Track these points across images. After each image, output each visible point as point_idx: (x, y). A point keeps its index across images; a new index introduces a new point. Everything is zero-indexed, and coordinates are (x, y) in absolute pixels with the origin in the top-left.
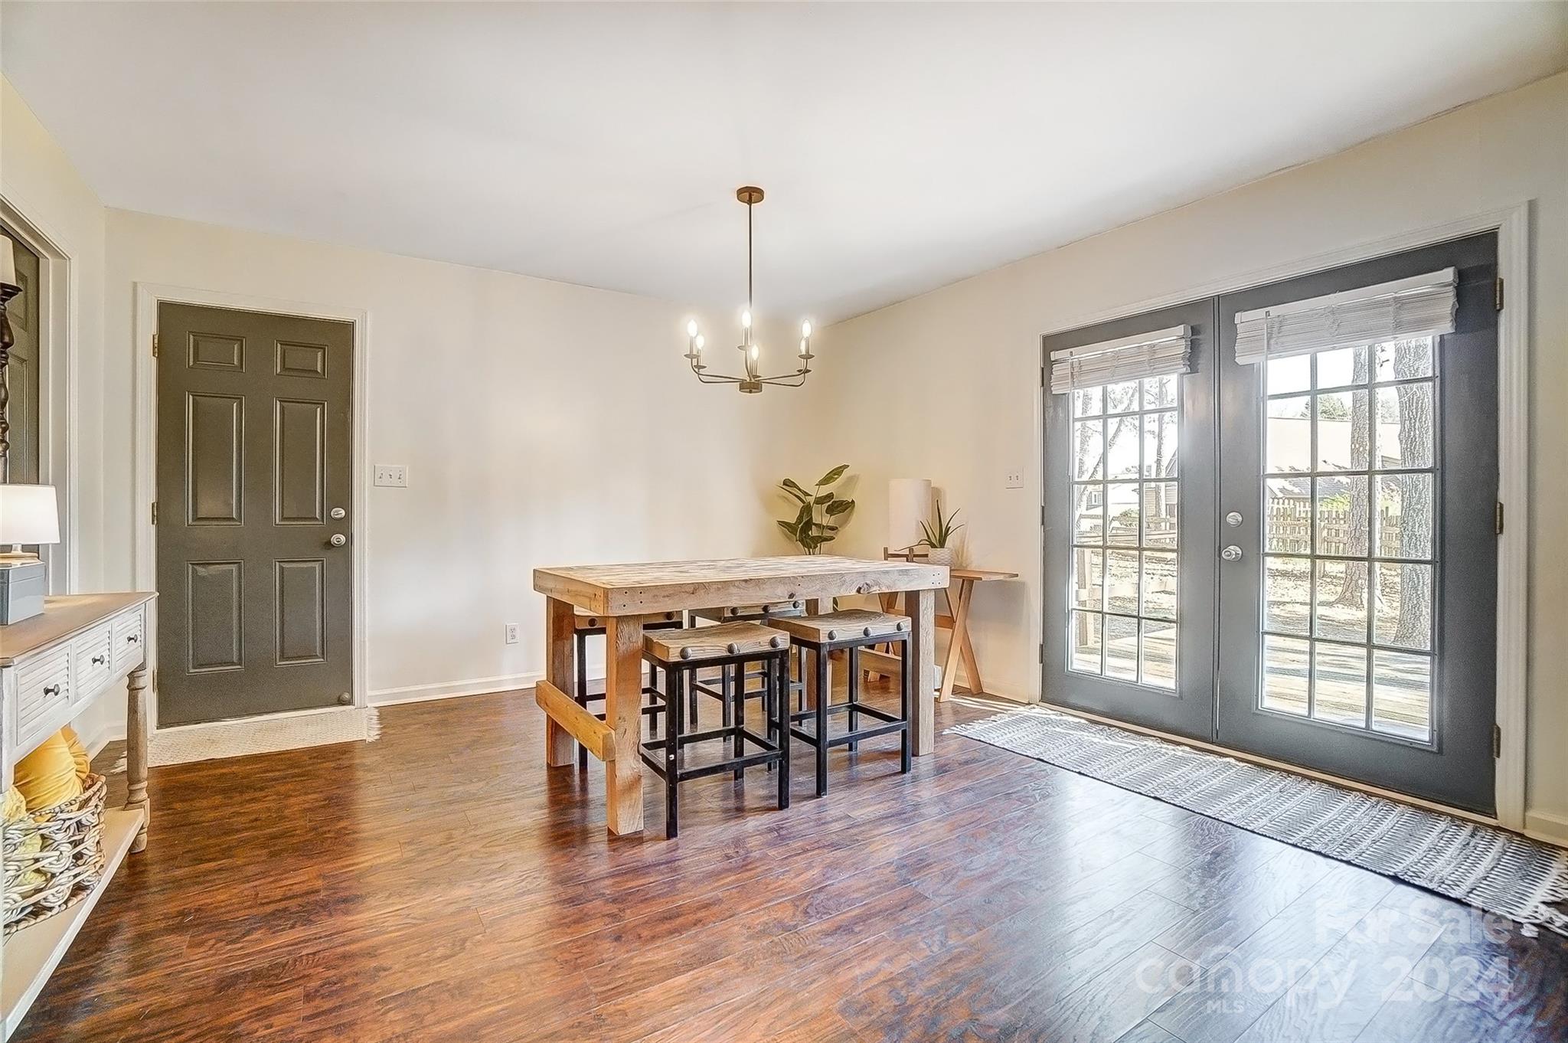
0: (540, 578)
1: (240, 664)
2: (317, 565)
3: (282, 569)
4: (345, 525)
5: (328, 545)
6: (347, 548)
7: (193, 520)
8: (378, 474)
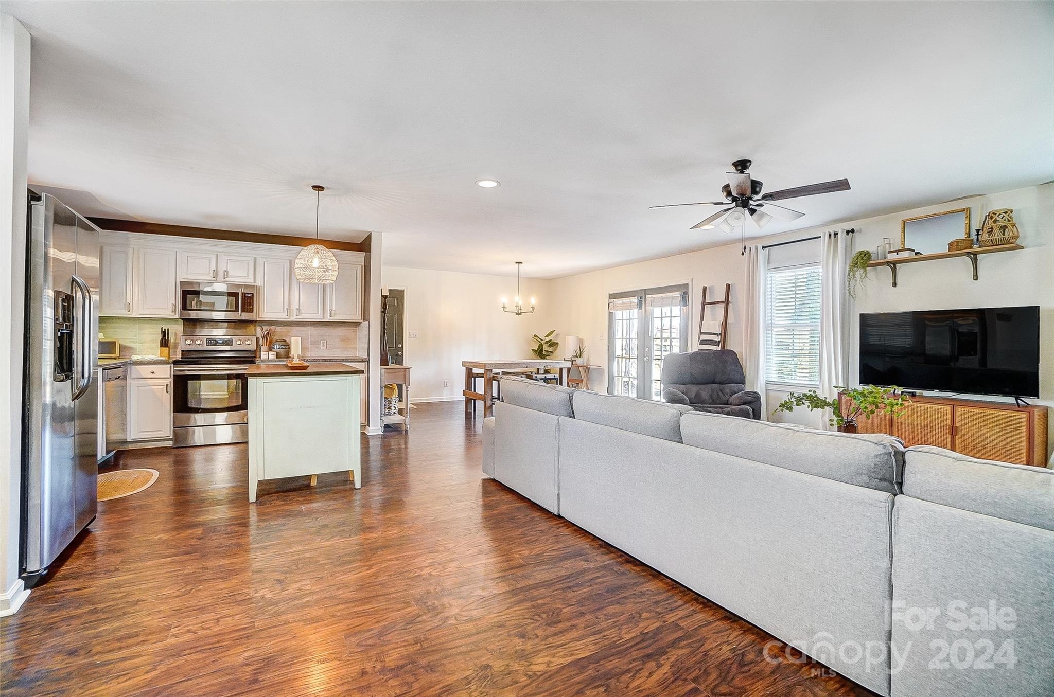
0: (464, 363)
4: (401, 349)
5: (397, 355)
6: (402, 356)
8: (410, 335)
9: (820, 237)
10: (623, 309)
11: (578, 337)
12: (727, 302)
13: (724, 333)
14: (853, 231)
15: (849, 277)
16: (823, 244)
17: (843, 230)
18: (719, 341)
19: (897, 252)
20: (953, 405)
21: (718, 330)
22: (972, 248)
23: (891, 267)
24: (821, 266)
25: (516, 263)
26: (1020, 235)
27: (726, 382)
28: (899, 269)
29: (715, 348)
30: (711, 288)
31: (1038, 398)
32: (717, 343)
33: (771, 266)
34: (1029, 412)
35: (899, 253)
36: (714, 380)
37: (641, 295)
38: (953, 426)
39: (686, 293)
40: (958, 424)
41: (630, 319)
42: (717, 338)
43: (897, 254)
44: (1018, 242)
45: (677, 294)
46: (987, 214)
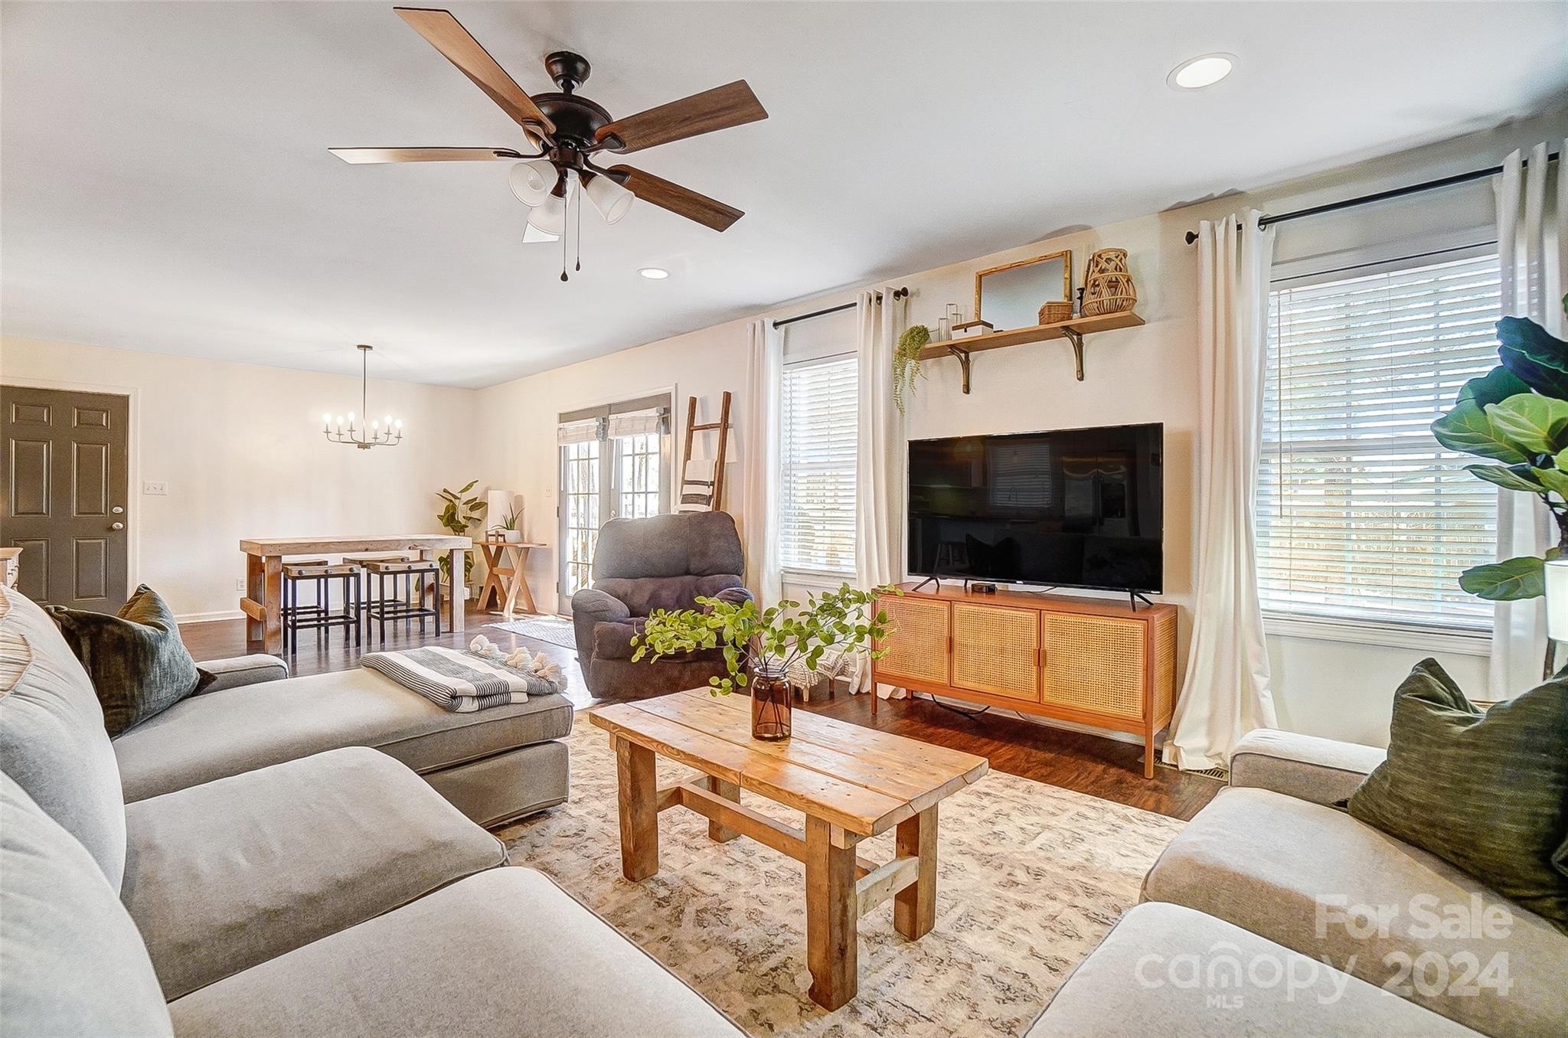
0: (244, 545)
1: (47, 600)
2: (103, 541)
3: (77, 544)
4: (123, 518)
5: (111, 529)
6: (124, 531)
7: (15, 514)
8: (146, 488)
9: (855, 304)
10: (577, 441)
11: (511, 493)
12: (725, 426)
13: (719, 482)
14: (905, 292)
15: (896, 374)
16: (860, 313)
17: (889, 289)
18: (711, 497)
19: (965, 327)
20: (1041, 610)
21: (709, 476)
22: (1071, 319)
23: (960, 359)
24: (856, 360)
25: (359, 347)
26: (1138, 297)
27: (708, 572)
28: (974, 360)
29: (703, 508)
30: (704, 401)
31: (1161, 593)
32: (707, 500)
33: (791, 358)
34: (1147, 620)
35: (968, 329)
36: (688, 569)
37: (603, 414)
38: (1039, 650)
39: (667, 410)
40: (1047, 646)
41: (589, 459)
42: (706, 491)
43: (966, 331)
44: (1137, 310)
45: (653, 413)
46: (1091, 258)
